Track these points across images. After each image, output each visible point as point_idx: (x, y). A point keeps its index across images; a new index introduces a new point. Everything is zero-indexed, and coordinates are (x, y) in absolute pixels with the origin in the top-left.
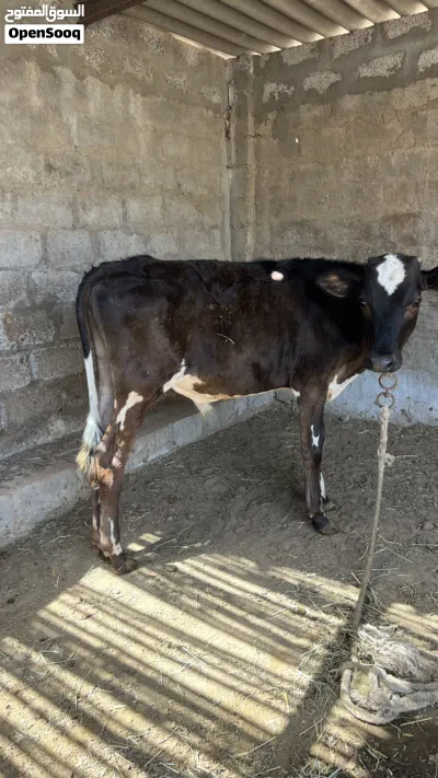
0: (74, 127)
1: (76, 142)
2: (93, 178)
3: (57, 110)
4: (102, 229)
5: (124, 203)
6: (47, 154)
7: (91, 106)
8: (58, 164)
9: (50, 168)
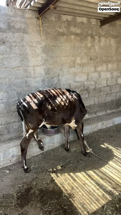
0: (97, 49)
1: (97, 53)
2: (100, 60)
3: (94, 46)
4: (101, 71)
5: (107, 65)
6: (90, 56)
7: (102, 44)
8: (93, 58)
9: (91, 59)
